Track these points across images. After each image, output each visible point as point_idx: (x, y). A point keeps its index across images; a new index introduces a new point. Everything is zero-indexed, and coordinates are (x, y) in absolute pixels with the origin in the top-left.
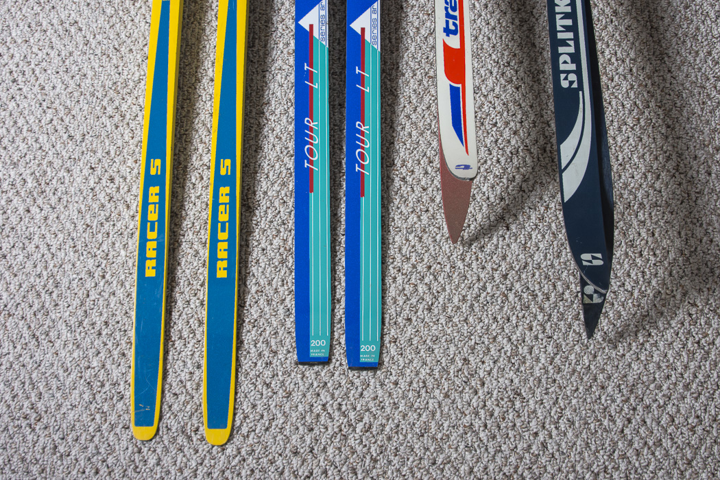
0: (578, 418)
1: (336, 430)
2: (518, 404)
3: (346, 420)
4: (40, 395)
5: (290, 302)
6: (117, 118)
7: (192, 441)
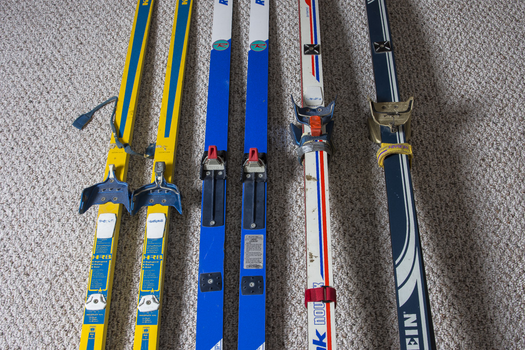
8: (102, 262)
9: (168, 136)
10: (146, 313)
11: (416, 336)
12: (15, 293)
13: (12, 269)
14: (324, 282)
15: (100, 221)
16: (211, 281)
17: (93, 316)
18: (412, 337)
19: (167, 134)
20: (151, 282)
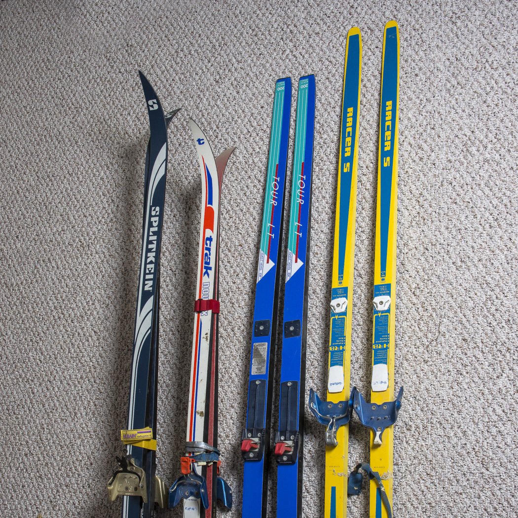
0: (194, 76)
1: (298, 48)
2: (218, 77)
3: (294, 54)
4: (452, 30)
5: (318, 105)
6: (421, 199)
7: (368, 28)
8: (380, 341)
9: (332, 487)
10: (341, 297)
11: (148, 274)
12: (472, 320)
13: (480, 345)
14: (201, 317)
15: (385, 383)
16: (292, 328)
17: (383, 291)
18: (150, 273)
19: (334, 489)
20: (338, 325)
